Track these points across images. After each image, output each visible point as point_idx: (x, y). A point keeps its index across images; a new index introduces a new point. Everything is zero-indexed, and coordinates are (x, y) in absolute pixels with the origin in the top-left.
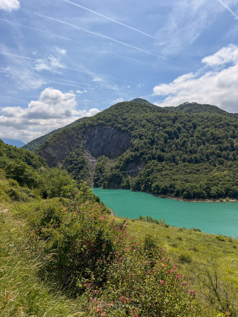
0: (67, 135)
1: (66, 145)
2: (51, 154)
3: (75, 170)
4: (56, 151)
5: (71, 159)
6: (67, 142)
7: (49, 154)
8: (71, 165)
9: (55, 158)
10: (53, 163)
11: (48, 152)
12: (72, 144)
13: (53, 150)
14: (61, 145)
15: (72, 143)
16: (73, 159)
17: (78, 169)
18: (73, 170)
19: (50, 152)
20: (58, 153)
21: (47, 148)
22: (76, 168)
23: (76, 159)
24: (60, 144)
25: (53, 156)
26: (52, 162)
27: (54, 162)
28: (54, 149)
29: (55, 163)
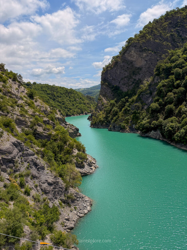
0: (170, 21)
1: (167, 40)
2: (135, 61)
3: (175, 90)
4: (145, 55)
5: (169, 65)
6: (169, 35)
7: (132, 63)
8: (167, 78)
9: (140, 69)
10: (135, 80)
11: (129, 58)
12: (181, 36)
13: (139, 53)
14: (156, 41)
15: (181, 34)
16: (173, 65)
17: (182, 89)
18: (171, 91)
19: (132, 59)
20: (147, 59)
21: (127, 52)
22: (178, 86)
23: (183, 63)
24: (155, 39)
25: (138, 66)
26: (134, 77)
27: (137, 78)
28: (140, 51)
29: (139, 79)
